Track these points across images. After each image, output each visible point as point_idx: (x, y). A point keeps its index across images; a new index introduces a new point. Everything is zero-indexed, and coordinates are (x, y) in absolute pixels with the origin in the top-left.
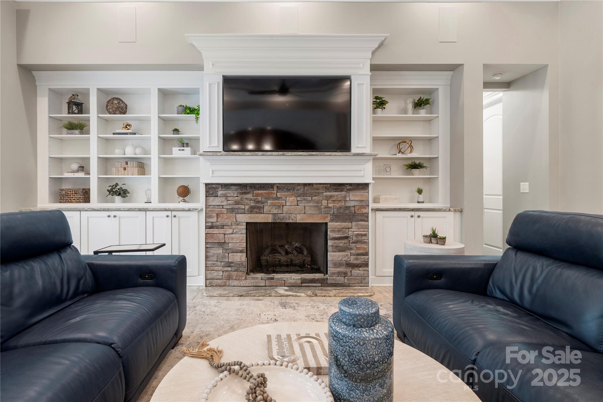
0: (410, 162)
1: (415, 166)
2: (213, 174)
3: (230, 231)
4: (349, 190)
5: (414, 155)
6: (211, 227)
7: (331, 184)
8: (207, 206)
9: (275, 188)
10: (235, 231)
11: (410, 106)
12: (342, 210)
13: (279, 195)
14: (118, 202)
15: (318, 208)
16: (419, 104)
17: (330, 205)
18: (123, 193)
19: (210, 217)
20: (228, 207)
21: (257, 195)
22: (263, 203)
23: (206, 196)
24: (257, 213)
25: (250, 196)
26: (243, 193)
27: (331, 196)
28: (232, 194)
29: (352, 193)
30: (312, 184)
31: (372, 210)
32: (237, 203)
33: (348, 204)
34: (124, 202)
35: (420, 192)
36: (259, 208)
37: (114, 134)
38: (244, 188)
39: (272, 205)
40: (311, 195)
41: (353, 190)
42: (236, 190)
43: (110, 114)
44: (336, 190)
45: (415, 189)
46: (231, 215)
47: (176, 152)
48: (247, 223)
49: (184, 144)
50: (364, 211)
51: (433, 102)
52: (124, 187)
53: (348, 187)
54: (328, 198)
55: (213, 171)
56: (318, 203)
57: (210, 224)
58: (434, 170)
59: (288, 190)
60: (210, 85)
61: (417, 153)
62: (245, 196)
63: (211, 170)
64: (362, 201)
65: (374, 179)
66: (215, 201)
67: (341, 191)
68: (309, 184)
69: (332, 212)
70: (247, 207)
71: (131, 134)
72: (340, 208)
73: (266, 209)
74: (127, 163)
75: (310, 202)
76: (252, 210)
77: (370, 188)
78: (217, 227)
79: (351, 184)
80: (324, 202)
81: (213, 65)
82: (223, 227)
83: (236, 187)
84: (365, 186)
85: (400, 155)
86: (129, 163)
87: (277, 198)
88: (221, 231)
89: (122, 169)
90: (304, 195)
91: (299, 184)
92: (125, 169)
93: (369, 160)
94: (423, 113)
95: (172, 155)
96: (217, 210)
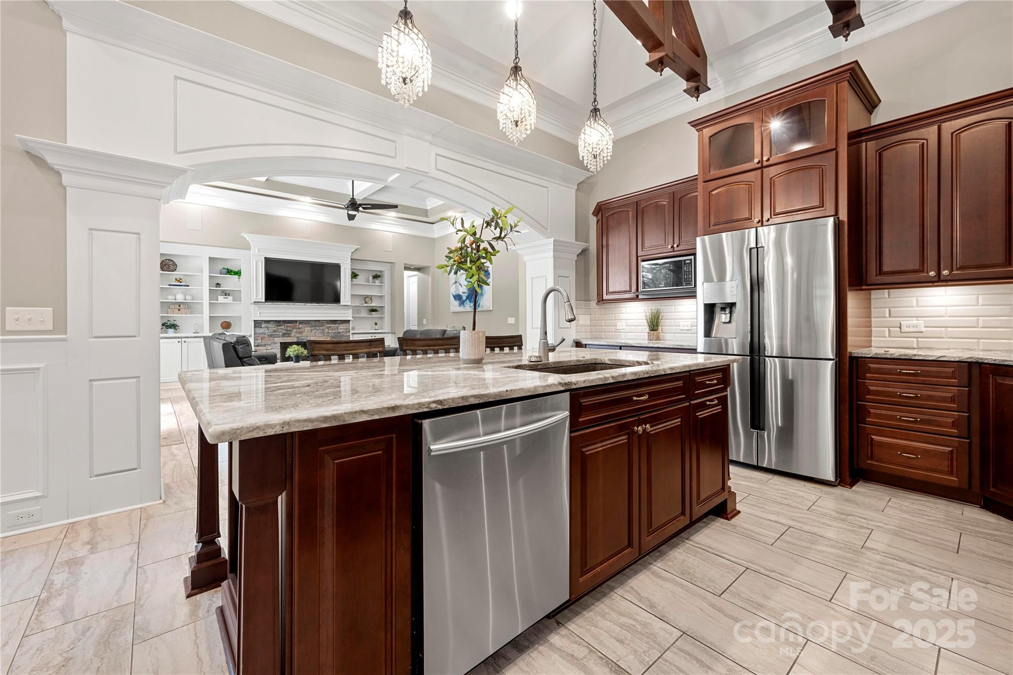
0: (371, 308)
1: (373, 310)
2: (260, 314)
3: (271, 348)
4: (340, 323)
5: (373, 304)
6: (257, 346)
7: (330, 320)
8: (255, 334)
9: (298, 322)
10: (273, 347)
11: (371, 278)
12: (336, 334)
13: (300, 326)
14: (171, 332)
15: (324, 333)
16: (376, 277)
17: (330, 332)
18: (174, 326)
19: (257, 340)
20: (269, 334)
21: (287, 327)
22: (291, 331)
23: (254, 328)
24: (287, 337)
25: (282, 327)
26: (278, 326)
27: (330, 327)
28: (271, 326)
29: (341, 325)
30: (320, 321)
31: (352, 333)
32: (274, 331)
33: (339, 331)
34: (175, 333)
35: (376, 324)
36: (288, 334)
37: (169, 285)
38: (278, 323)
39: (297, 332)
40: (319, 326)
41: (342, 323)
42: (274, 324)
43: (164, 271)
44: (333, 324)
45: (374, 322)
46: (270, 338)
47: (221, 299)
48: (281, 343)
49: (226, 294)
50: (348, 334)
51: (383, 276)
52: (175, 323)
53: (339, 322)
54: (328, 328)
55: (260, 313)
56: (323, 330)
57: (257, 344)
58: (383, 313)
59: (306, 324)
60: (256, 262)
61: (374, 304)
62: (280, 327)
63: (258, 312)
64: (347, 329)
65: (353, 317)
66: (259, 331)
67: (336, 324)
68: (318, 320)
69: (330, 335)
70: (281, 334)
71: (185, 286)
72: (335, 333)
73: (293, 334)
74: (180, 306)
75: (318, 330)
76: (284, 335)
77: (351, 322)
78: (262, 346)
79: (340, 321)
80: (327, 330)
81: (258, 250)
82: (265, 345)
83: (274, 322)
84: (348, 321)
85: (365, 305)
86: (181, 306)
87: (300, 328)
88: (264, 348)
89: (177, 310)
90: (315, 326)
91: (312, 321)
92: (179, 310)
93: (350, 309)
94: (377, 282)
95: (218, 301)
96: (262, 336)
